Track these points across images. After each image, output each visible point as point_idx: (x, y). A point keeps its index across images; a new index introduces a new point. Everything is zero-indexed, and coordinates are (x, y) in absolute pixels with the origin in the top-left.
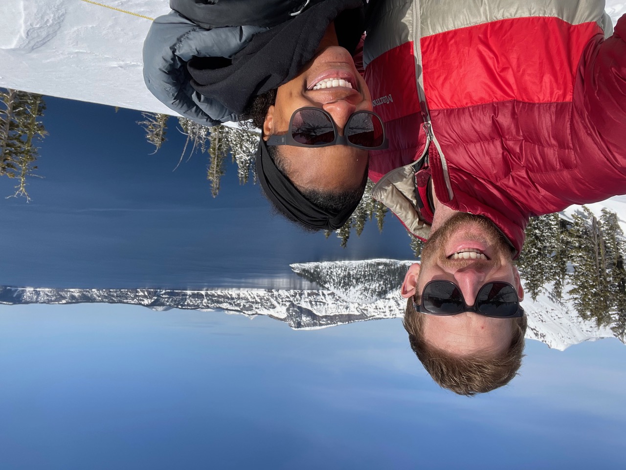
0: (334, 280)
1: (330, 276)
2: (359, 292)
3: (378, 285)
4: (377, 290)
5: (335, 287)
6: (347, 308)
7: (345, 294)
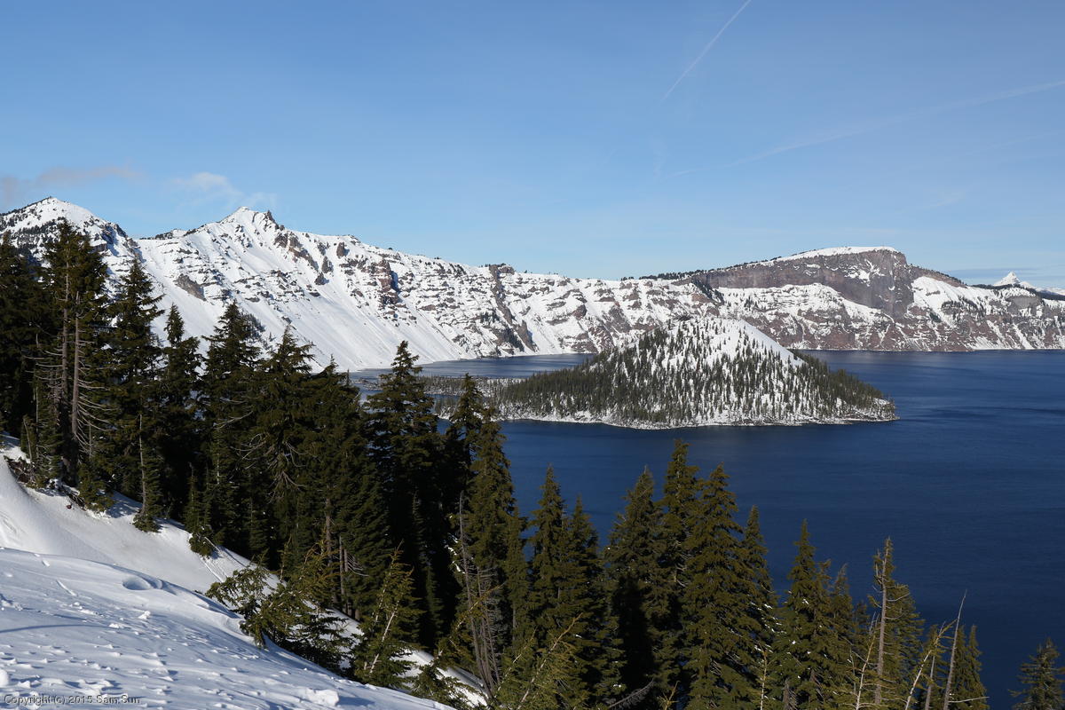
0: (780, 377)
1: (791, 388)
2: (714, 344)
3: (664, 363)
4: (666, 349)
5: (778, 357)
6: (749, 302)
7: (751, 340)
